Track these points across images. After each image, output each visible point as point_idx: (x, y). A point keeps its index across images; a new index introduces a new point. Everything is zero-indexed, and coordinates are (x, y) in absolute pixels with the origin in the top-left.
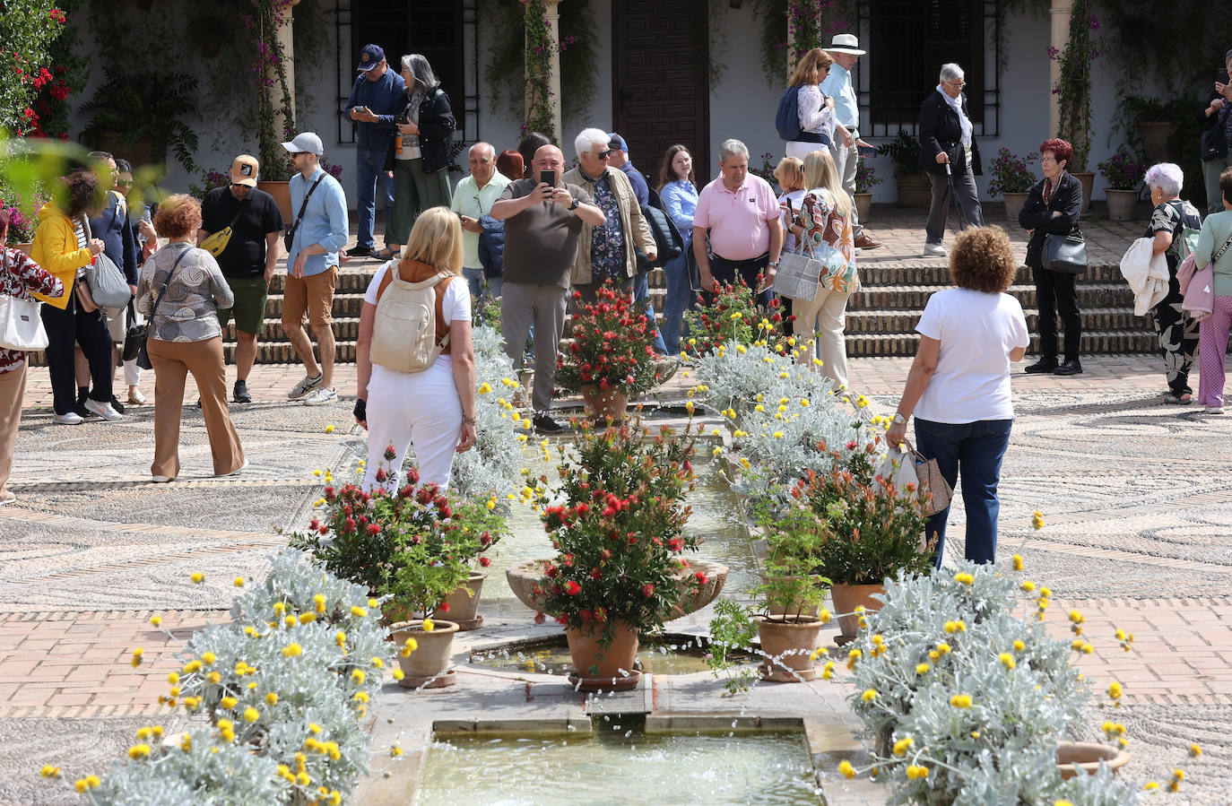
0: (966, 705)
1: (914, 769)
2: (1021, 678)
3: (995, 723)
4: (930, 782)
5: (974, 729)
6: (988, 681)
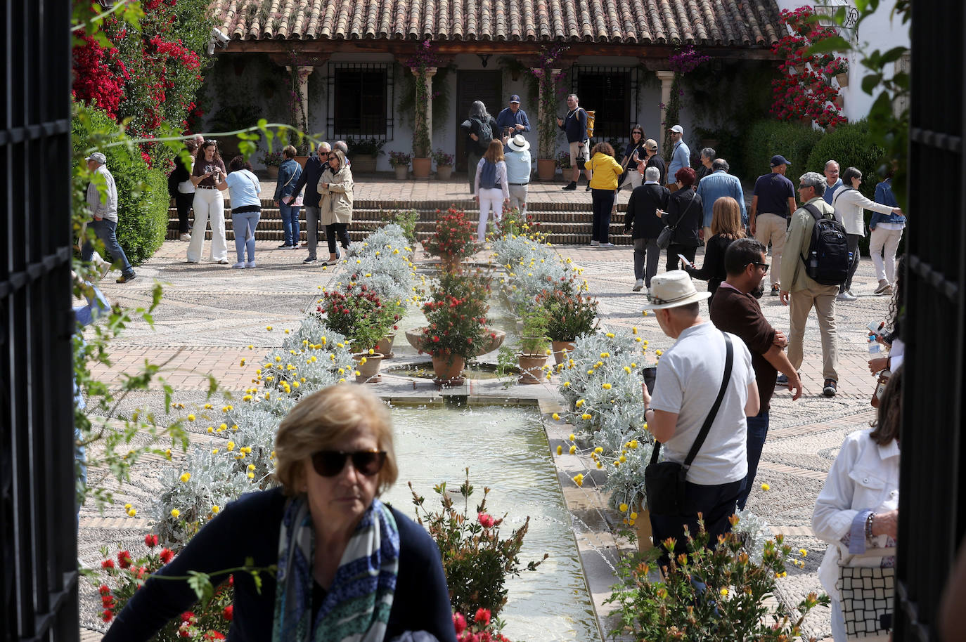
0: (609, 388)
1: (585, 415)
2: (633, 377)
3: (621, 397)
4: (592, 422)
5: (612, 399)
6: (619, 379)
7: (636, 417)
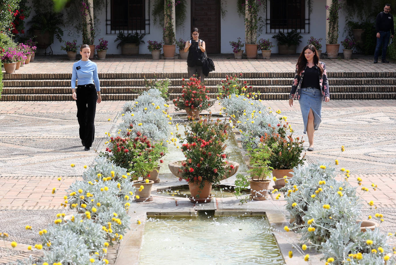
0: (328, 208)
1: (311, 228)
2: (345, 199)
3: (337, 214)
4: (315, 233)
5: (329, 216)
6: (334, 200)
7: (354, 232)
